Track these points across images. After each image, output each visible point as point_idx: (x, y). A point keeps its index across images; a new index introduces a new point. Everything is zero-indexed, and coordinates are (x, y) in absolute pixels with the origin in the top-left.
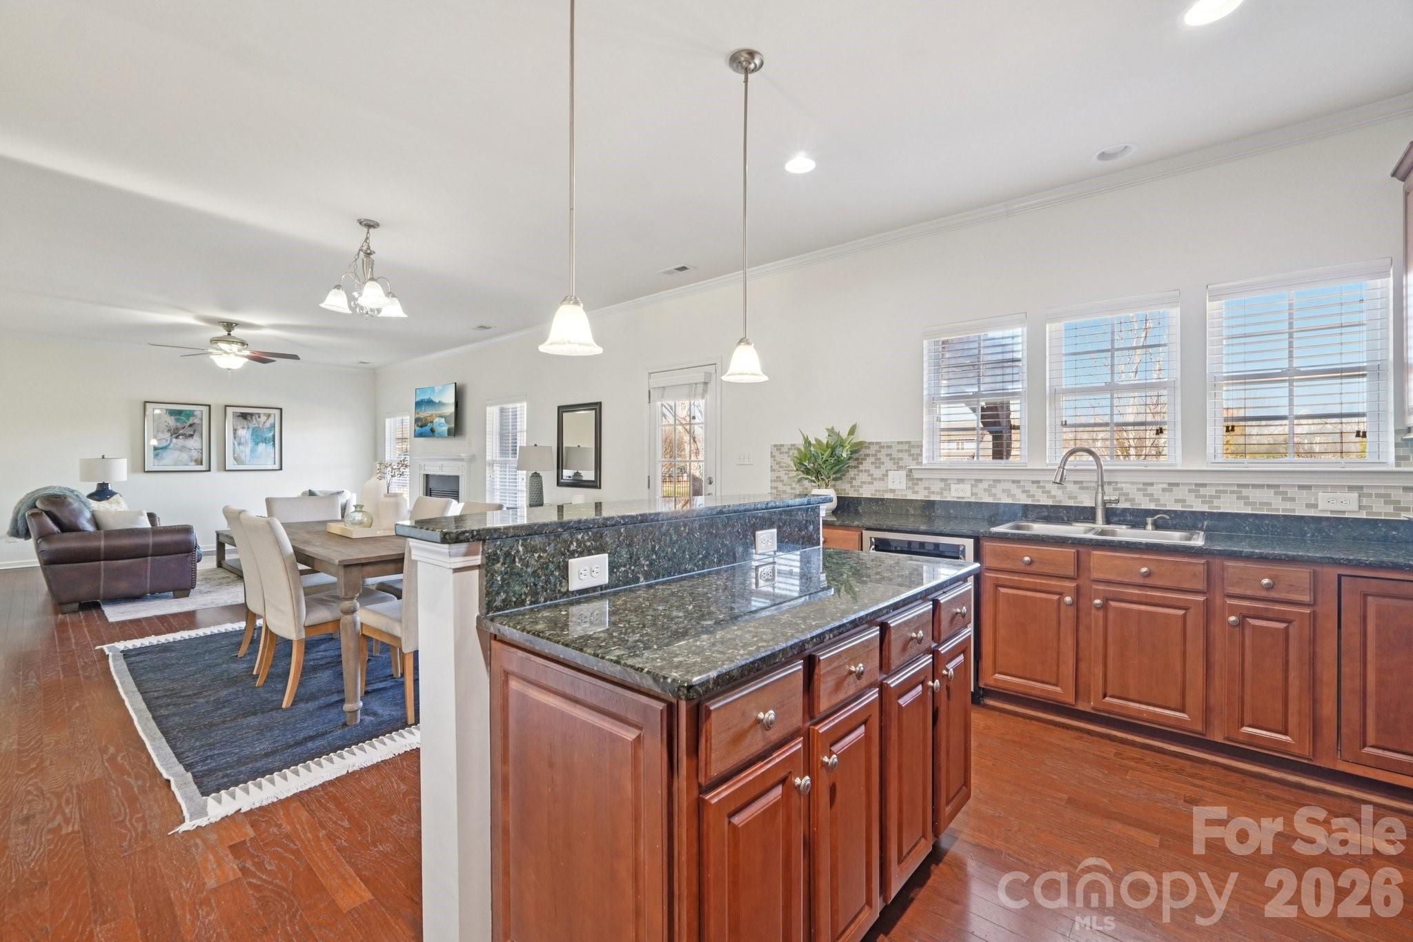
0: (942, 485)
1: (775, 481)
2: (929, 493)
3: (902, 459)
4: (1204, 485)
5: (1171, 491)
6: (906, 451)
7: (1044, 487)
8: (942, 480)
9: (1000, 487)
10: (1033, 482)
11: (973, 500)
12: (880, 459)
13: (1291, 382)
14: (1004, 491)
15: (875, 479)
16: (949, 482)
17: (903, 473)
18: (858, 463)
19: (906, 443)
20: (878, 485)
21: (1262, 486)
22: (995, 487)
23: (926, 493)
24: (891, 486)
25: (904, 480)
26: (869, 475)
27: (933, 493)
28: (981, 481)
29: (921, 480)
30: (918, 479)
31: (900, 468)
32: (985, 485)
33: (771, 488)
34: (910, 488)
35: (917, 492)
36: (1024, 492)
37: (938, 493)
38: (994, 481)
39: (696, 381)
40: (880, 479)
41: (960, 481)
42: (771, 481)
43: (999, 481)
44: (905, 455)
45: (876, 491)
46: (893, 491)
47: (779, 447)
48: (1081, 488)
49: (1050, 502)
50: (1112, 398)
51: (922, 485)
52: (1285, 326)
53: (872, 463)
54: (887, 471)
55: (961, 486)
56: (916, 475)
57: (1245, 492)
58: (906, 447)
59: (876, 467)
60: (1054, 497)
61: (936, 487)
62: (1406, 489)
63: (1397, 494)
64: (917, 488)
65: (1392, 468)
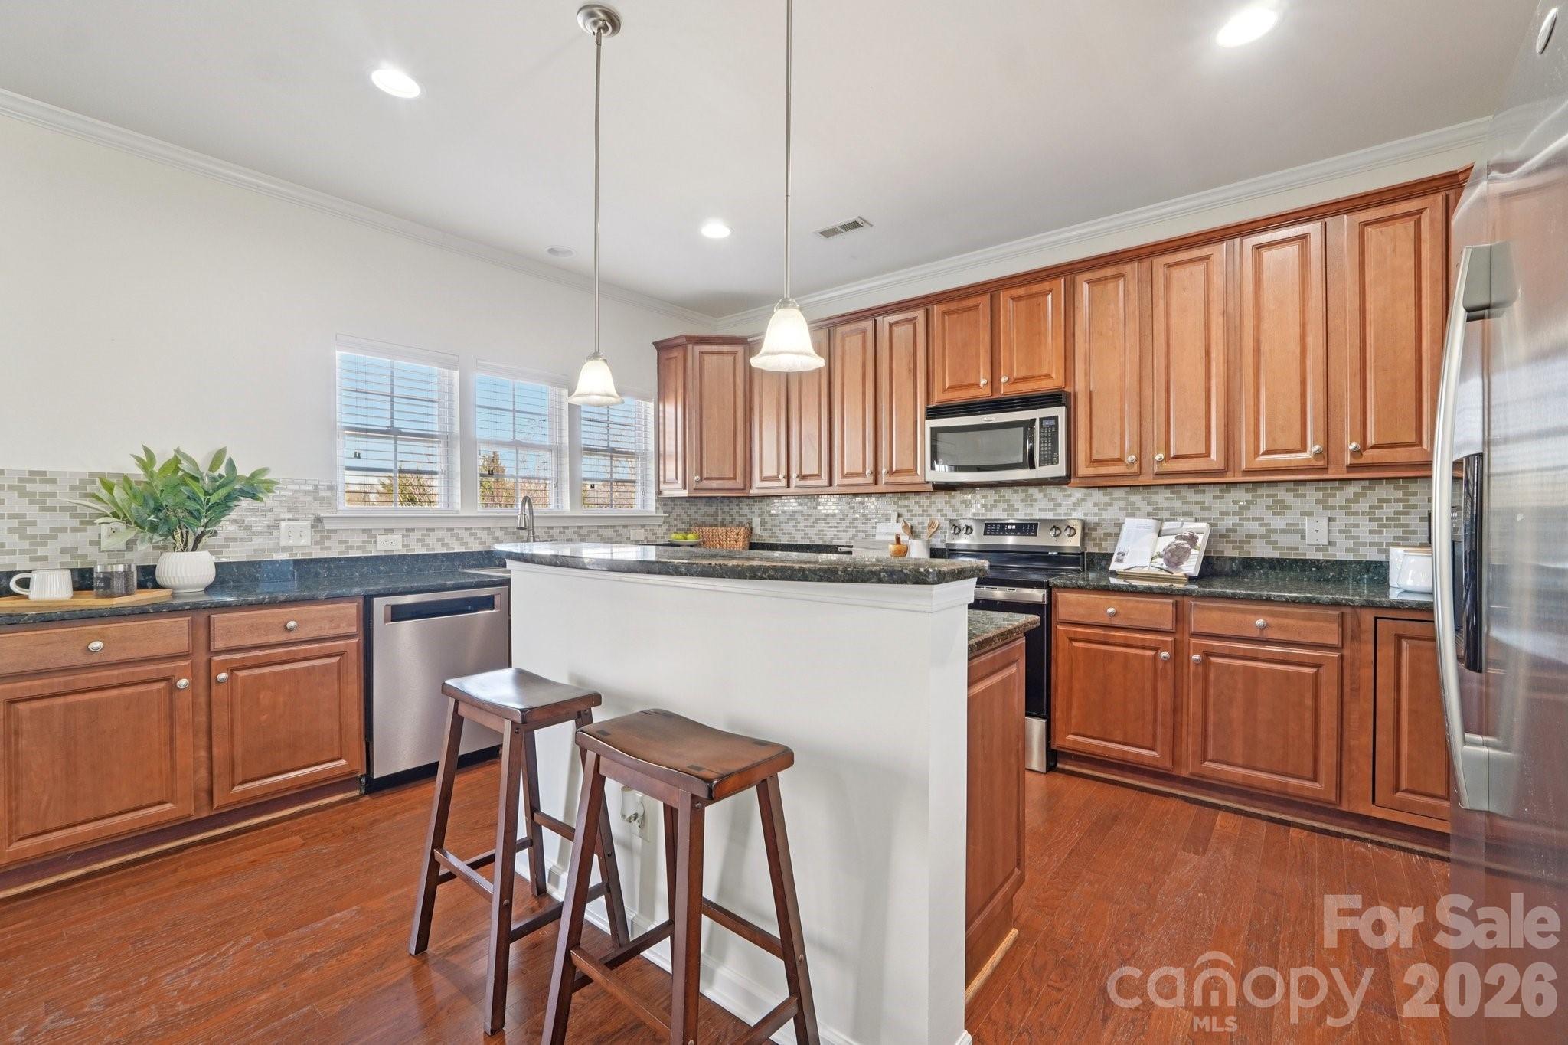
0: (365, 536)
2: (346, 548)
3: (304, 503)
4: (581, 527)
5: (564, 532)
6: (312, 492)
7: (475, 534)
8: (364, 531)
9: (434, 536)
10: (466, 529)
11: (404, 552)
14: (438, 540)
15: (257, 532)
16: (373, 533)
17: (307, 523)
19: (313, 481)
20: (260, 542)
21: (606, 527)
22: (429, 536)
23: (342, 548)
24: (282, 543)
25: (308, 532)
26: (243, 528)
27: (352, 547)
28: (413, 530)
29: (333, 532)
30: (329, 532)
31: (300, 516)
32: (418, 535)
34: (317, 543)
35: (329, 548)
36: (457, 539)
37: (359, 548)
38: (428, 530)
40: (264, 533)
41: (389, 531)
43: (433, 530)
44: (309, 498)
45: (255, 551)
46: (285, 549)
48: (505, 534)
49: (480, 549)
50: (517, 453)
51: (335, 539)
54: (278, 520)
55: (390, 537)
56: (328, 526)
57: (601, 531)
58: (311, 487)
59: (256, 516)
60: (485, 543)
61: (356, 539)
62: (660, 526)
63: (656, 529)
64: (327, 543)
65: (655, 514)
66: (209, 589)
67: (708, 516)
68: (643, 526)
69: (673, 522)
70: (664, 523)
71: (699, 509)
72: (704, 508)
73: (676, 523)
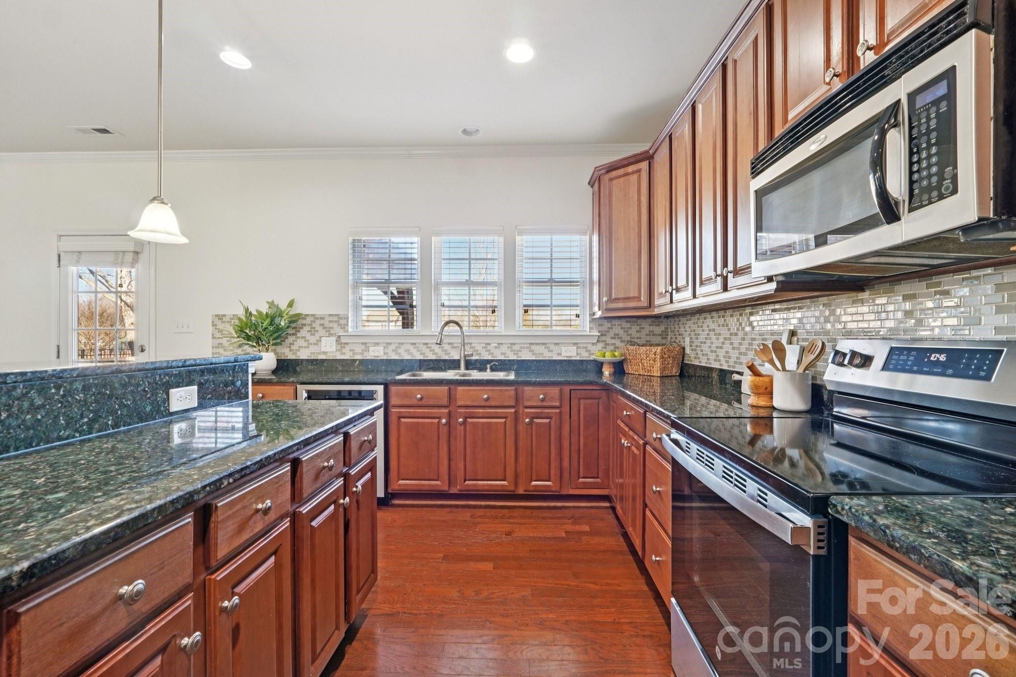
0: (363, 347)
1: (216, 347)
2: (354, 354)
3: (332, 328)
4: (514, 344)
5: (499, 348)
6: (336, 322)
7: (431, 347)
8: (363, 344)
9: (403, 348)
10: (424, 344)
11: (385, 358)
12: (314, 328)
13: (551, 286)
14: (405, 350)
15: (311, 344)
16: (368, 345)
17: (334, 339)
18: (296, 331)
19: (336, 315)
20: (313, 349)
21: (539, 344)
22: (400, 348)
23: (351, 354)
24: (323, 349)
25: (334, 343)
26: (305, 341)
27: (357, 354)
28: (390, 344)
29: (347, 344)
30: (345, 343)
31: (330, 335)
32: (392, 347)
33: (213, 353)
34: (339, 350)
35: (344, 354)
37: (360, 354)
38: (399, 343)
39: (123, 249)
40: (315, 344)
41: (377, 344)
42: (213, 347)
43: (403, 344)
44: (335, 325)
45: (311, 353)
46: (325, 353)
47: (220, 317)
48: (452, 347)
49: (434, 357)
50: (469, 289)
51: (348, 348)
52: (548, 255)
53: (308, 331)
54: (321, 337)
55: (376, 348)
56: (343, 340)
57: (533, 347)
58: (335, 319)
59: (311, 335)
60: (437, 354)
61: (359, 349)
62: (593, 344)
63: (590, 347)
64: (344, 350)
65: (588, 333)
67: (654, 335)
68: (575, 344)
69: (609, 341)
70: (598, 341)
71: (644, 328)
73: (613, 341)
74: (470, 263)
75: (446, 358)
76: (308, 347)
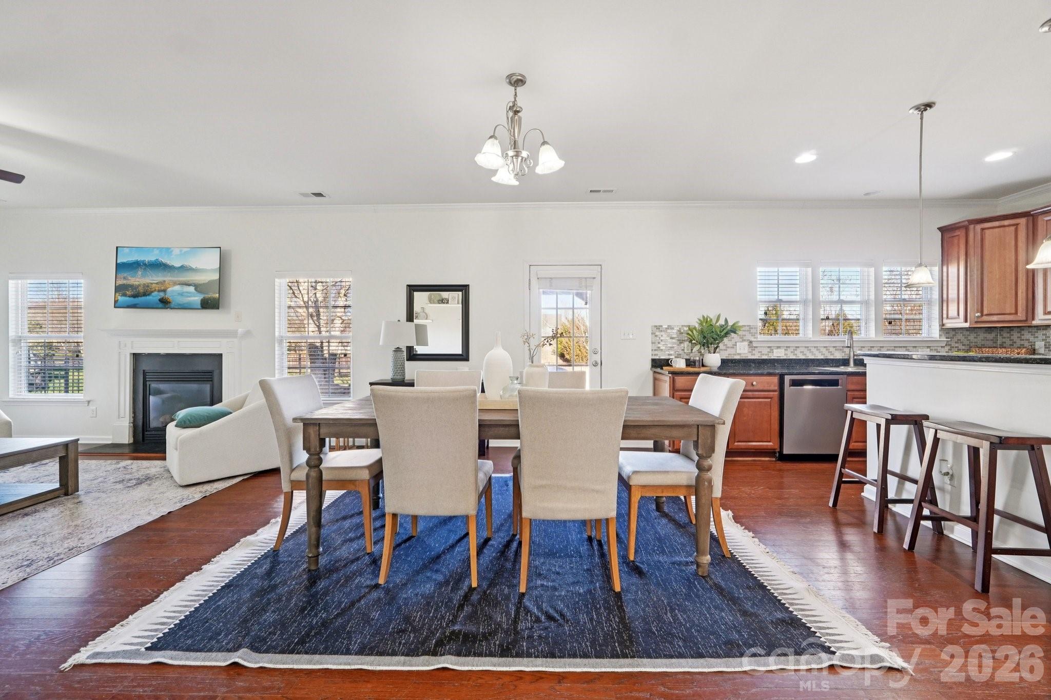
0: (769, 350)
1: (655, 350)
2: (761, 354)
3: (745, 335)
6: (748, 331)
7: (820, 350)
8: (769, 347)
9: (799, 350)
11: (786, 357)
14: (801, 352)
15: (729, 347)
16: (772, 348)
17: (746, 343)
19: (748, 326)
20: (730, 351)
22: (796, 350)
23: (759, 355)
24: (738, 351)
25: (747, 347)
26: (724, 345)
27: (764, 354)
28: (789, 347)
29: (756, 347)
30: (755, 347)
31: (743, 340)
32: (791, 350)
33: (652, 355)
34: (750, 352)
35: (754, 354)
36: (810, 352)
37: (766, 355)
38: (796, 347)
39: (586, 276)
40: (731, 348)
41: (779, 347)
42: (652, 350)
43: (798, 347)
44: (747, 333)
45: (729, 354)
46: (739, 354)
47: (658, 328)
48: (836, 350)
49: (822, 357)
51: (757, 350)
54: (736, 342)
55: (779, 350)
56: (755, 344)
58: (747, 328)
59: (729, 340)
60: (824, 354)
61: (765, 351)
62: (942, 347)
63: (939, 349)
64: (754, 352)
65: (939, 339)
66: (719, 368)
67: (987, 340)
68: (928, 347)
69: (954, 344)
70: (946, 345)
71: (979, 335)
72: (982, 335)
73: (957, 345)
74: (839, 287)
75: (832, 357)
76: (726, 350)
